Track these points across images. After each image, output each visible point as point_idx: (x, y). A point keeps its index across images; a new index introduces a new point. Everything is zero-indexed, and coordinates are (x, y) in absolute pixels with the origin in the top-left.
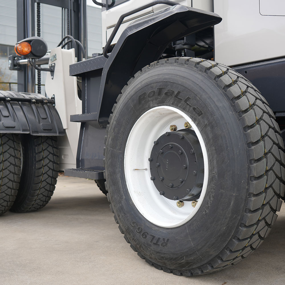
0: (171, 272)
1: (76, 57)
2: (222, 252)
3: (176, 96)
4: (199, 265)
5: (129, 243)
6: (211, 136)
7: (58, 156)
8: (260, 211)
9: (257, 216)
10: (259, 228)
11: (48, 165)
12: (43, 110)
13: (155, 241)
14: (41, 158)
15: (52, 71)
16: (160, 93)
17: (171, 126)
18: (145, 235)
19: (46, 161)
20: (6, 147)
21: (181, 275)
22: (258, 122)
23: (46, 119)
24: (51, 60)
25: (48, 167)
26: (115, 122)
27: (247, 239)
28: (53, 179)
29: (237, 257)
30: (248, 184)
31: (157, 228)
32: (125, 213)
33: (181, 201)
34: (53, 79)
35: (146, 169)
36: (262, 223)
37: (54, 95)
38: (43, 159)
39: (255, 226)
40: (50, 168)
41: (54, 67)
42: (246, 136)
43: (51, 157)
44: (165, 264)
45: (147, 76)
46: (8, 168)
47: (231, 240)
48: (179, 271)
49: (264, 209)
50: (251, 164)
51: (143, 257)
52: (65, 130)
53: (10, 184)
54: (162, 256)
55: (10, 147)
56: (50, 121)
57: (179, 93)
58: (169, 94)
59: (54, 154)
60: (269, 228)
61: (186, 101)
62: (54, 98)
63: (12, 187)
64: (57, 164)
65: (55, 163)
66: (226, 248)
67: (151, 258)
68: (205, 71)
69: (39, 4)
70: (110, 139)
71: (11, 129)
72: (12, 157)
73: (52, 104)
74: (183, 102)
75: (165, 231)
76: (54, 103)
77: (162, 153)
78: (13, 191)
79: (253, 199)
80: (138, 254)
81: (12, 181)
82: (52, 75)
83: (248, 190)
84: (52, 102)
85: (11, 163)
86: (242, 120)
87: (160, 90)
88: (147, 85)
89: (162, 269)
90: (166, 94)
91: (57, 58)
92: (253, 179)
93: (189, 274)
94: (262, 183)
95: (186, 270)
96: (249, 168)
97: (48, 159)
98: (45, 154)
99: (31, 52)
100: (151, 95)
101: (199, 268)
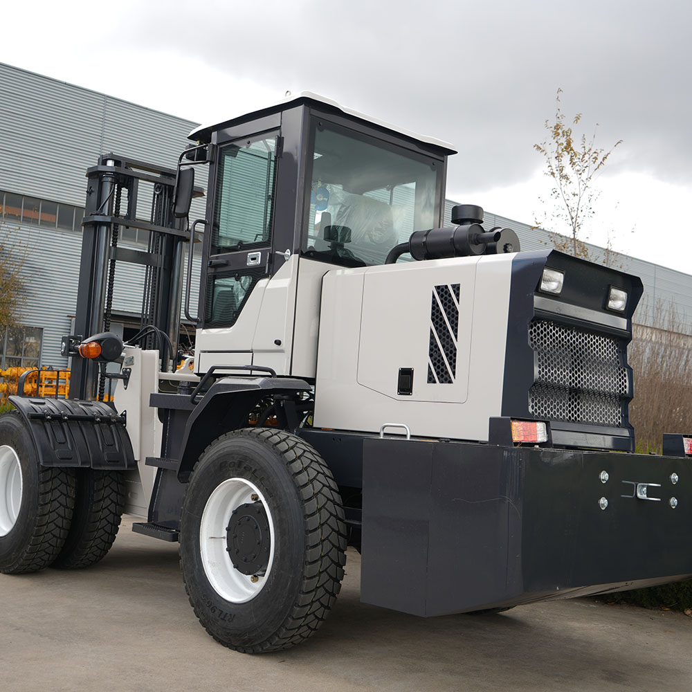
0: (236, 649)
1: (160, 358)
2: (279, 630)
3: (253, 473)
4: (259, 642)
5: (198, 617)
6: (278, 518)
7: (123, 495)
8: (314, 593)
9: (310, 598)
10: (313, 609)
11: (109, 507)
12: (109, 432)
13: (222, 616)
14: (101, 497)
15: (126, 378)
16: (239, 466)
17: (253, 495)
18: (213, 609)
19: (108, 502)
20: (57, 482)
21: (245, 652)
22: (319, 510)
23: (112, 445)
24: (126, 363)
25: (109, 510)
26: (194, 484)
27: (302, 618)
28: (113, 527)
29: (293, 636)
30: (303, 568)
31: (226, 603)
32: (196, 585)
33: (255, 576)
34: (126, 389)
35: (224, 538)
36: (317, 605)
37: (125, 411)
38: (104, 499)
39: (309, 607)
40: (111, 512)
41: (129, 373)
42: (305, 523)
43: (113, 496)
44: (230, 640)
45: (230, 445)
46: (57, 511)
47: (287, 618)
48: (243, 648)
49: (318, 592)
50: (307, 549)
51: (211, 633)
52: (136, 461)
53: (57, 532)
54: (228, 631)
55: (62, 482)
56: (117, 449)
57: (255, 470)
58: (247, 469)
59: (118, 493)
60: (326, 610)
61: (261, 480)
62: (125, 415)
63: (58, 536)
64: (122, 506)
65: (118, 505)
66: (283, 625)
67: (218, 634)
68: (280, 455)
69: (113, 262)
70: (188, 501)
71: (67, 460)
72: (62, 496)
73: (123, 424)
74: (258, 480)
75: (232, 607)
76: (125, 423)
77: (239, 524)
78: (59, 541)
79: (306, 581)
80: (206, 630)
81: (59, 527)
82: (126, 383)
83: (303, 573)
84: (122, 420)
85: (61, 504)
86: (303, 509)
87: (240, 464)
88: (229, 454)
89: (227, 647)
90: (245, 467)
91: (135, 362)
92: (307, 563)
93: (252, 651)
94: (317, 568)
95: (249, 647)
96: (305, 554)
97: (110, 499)
98: (107, 492)
99: (101, 354)
100: (231, 465)
101: (260, 644)
